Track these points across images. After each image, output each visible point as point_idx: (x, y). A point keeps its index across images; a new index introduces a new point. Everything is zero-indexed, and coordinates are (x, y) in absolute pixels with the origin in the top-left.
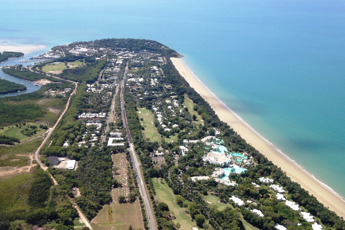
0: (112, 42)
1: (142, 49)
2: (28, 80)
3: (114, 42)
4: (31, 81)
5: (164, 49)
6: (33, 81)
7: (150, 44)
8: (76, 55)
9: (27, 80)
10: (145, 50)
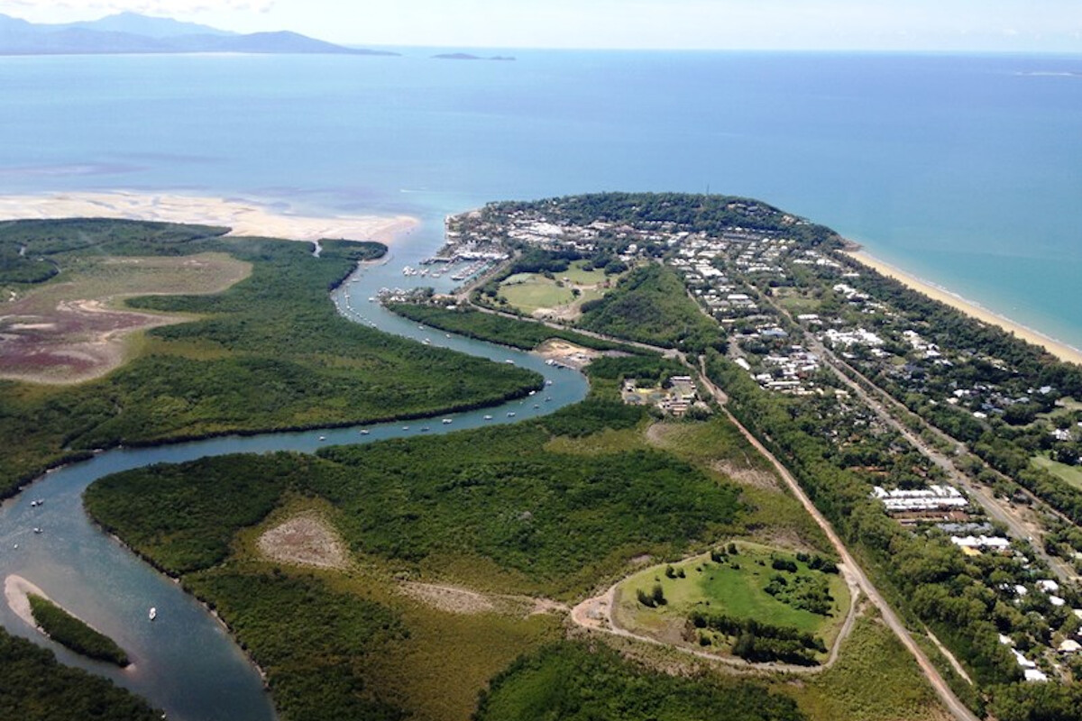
0: (620, 204)
1: (725, 224)
2: (511, 346)
3: (628, 202)
4: (522, 348)
5: (794, 223)
6: (531, 349)
7: (745, 209)
8: (545, 248)
9: (506, 344)
10: (739, 229)
